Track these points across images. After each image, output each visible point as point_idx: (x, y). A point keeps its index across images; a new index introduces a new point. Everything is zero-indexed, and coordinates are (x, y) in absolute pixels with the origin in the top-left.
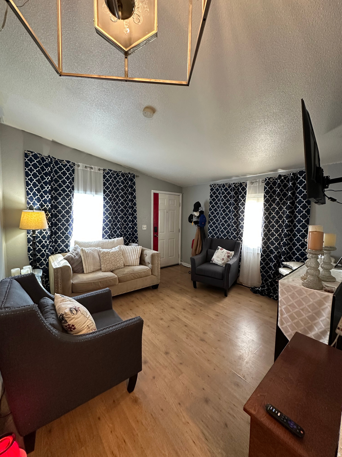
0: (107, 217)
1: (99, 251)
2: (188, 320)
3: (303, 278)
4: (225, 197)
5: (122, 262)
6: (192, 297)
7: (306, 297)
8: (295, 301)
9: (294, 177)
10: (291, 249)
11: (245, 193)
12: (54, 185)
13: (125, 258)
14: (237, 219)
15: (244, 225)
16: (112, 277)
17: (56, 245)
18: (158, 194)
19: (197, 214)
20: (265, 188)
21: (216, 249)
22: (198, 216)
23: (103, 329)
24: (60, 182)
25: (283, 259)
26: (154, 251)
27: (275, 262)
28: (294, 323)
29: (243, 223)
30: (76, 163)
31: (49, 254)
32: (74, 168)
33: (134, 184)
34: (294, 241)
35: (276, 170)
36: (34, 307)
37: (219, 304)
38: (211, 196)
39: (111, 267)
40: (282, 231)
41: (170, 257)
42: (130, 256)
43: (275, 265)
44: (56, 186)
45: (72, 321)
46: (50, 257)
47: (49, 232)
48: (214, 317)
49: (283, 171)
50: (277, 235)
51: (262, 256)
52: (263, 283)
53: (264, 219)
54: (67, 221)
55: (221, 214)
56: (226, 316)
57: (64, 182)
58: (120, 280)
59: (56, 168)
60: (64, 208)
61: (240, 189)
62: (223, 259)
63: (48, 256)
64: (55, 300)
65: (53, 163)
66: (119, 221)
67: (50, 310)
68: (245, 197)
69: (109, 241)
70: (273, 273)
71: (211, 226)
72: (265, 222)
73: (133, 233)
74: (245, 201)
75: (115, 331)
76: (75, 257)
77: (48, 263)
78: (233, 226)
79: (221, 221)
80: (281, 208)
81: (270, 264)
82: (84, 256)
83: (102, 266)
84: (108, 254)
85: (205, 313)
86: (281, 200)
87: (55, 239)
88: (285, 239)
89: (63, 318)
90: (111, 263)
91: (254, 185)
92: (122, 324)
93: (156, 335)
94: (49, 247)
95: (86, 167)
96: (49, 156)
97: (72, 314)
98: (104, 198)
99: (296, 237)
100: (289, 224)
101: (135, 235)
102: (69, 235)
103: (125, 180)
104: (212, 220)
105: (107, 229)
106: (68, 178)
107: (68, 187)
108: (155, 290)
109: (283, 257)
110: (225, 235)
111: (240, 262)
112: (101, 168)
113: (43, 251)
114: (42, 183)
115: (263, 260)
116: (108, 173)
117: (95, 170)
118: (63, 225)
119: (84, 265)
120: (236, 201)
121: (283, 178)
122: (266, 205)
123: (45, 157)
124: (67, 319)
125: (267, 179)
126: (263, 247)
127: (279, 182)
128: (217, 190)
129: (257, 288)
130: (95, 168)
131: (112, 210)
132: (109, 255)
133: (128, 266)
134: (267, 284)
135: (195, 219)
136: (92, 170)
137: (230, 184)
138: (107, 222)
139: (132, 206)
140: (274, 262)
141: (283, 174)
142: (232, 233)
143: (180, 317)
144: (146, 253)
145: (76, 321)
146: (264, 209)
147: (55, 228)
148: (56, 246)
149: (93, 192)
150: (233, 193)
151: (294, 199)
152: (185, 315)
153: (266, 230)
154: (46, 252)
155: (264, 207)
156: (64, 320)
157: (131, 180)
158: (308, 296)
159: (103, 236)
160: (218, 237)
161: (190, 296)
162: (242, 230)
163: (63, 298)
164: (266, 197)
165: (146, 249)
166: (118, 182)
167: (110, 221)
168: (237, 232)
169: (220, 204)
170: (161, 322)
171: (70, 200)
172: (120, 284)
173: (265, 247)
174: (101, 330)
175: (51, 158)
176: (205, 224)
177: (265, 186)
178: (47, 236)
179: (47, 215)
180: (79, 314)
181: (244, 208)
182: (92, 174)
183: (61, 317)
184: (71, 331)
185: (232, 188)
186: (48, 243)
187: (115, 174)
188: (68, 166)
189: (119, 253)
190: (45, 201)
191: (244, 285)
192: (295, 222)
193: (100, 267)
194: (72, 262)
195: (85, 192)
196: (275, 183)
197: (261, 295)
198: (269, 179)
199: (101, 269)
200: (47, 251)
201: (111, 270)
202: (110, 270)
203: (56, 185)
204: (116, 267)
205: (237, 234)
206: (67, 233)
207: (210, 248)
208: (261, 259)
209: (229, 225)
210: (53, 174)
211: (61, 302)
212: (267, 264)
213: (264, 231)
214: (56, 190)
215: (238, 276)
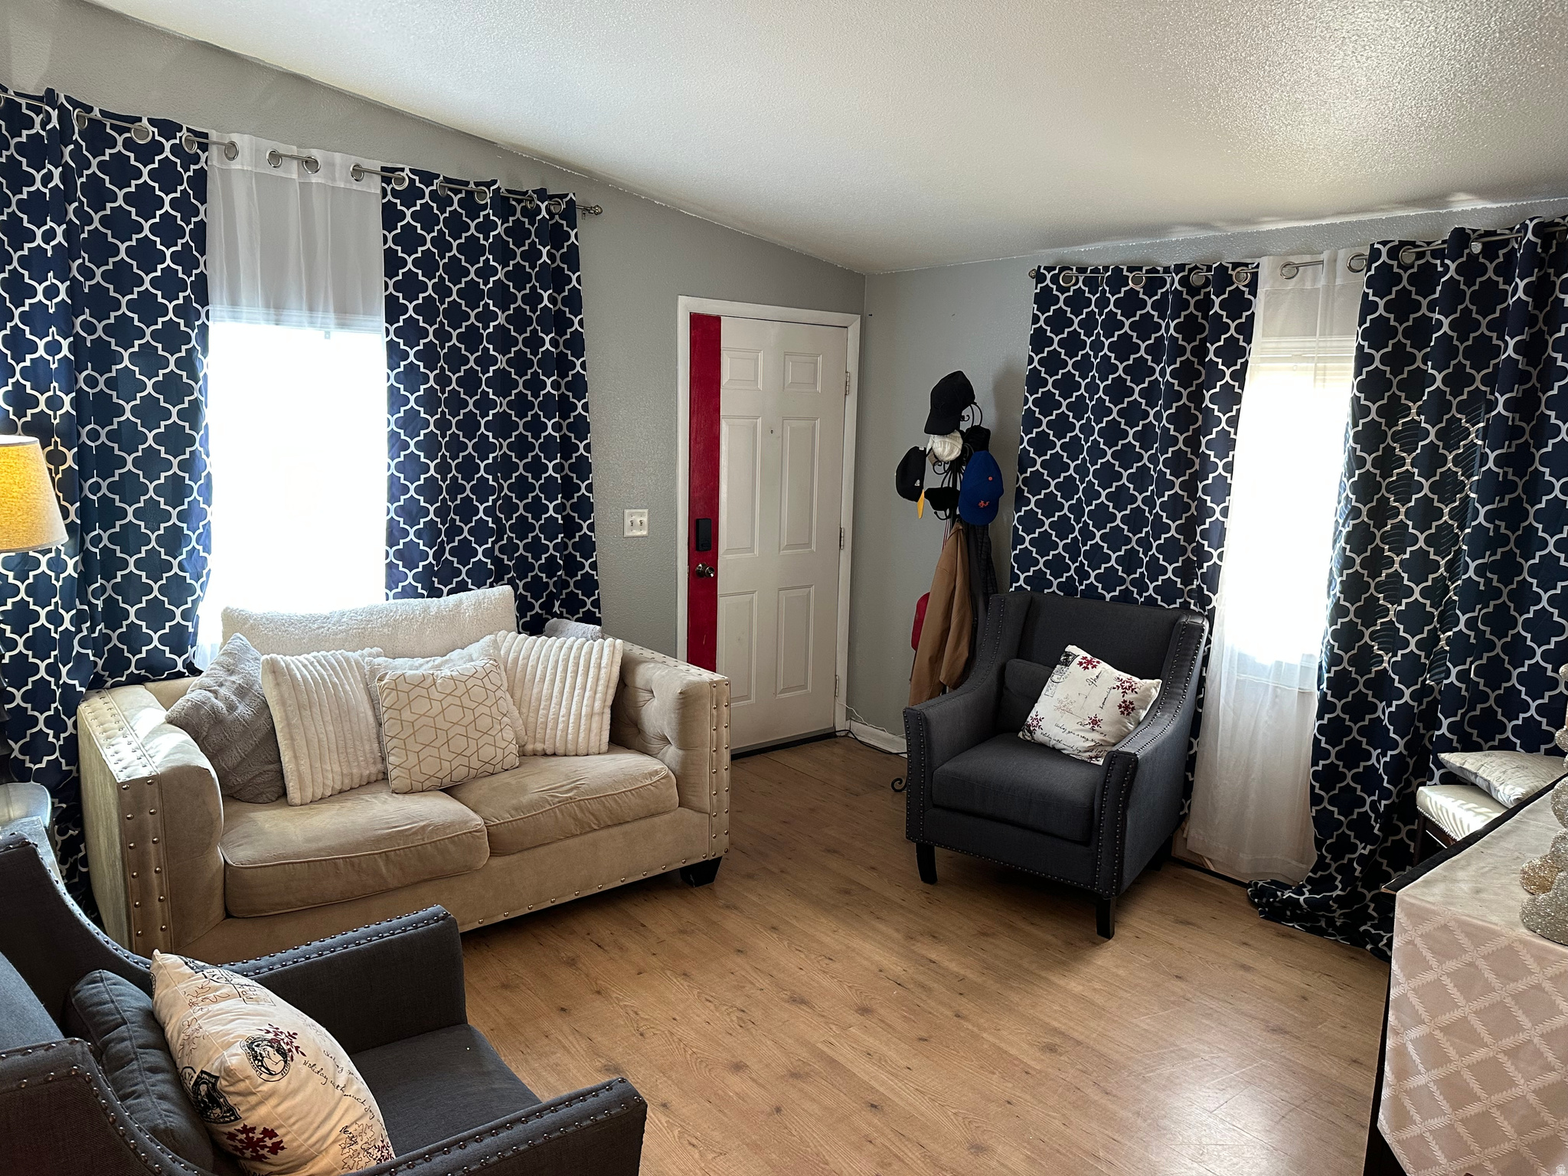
0: (410, 467)
1: (373, 672)
2: (884, 1076)
3: (1535, 882)
4: (1124, 348)
5: (509, 735)
6: (910, 937)
7: (1538, 987)
8: (1476, 1005)
9: (1546, 247)
10: (1494, 673)
11: (1247, 330)
12: (89, 274)
13: (524, 710)
14: (1190, 487)
15: (1229, 524)
16: (452, 824)
17: (114, 636)
18: (718, 319)
19: (947, 448)
20: (1367, 307)
21: (1056, 658)
22: (953, 456)
23: (431, 1153)
24: (123, 254)
25: (1444, 730)
26: (695, 670)
27: (1401, 748)
28: (1464, 1121)
29: (1225, 512)
30: (214, 136)
31: (79, 689)
32: (202, 163)
33: (572, 258)
34: (1520, 628)
35: (1437, 198)
36: (74, 1055)
37: (1062, 982)
38: (1039, 341)
39: (446, 765)
40: (1450, 566)
41: (787, 695)
42: (554, 700)
43: (1396, 768)
44: (98, 278)
45: (263, 1111)
46: (83, 708)
47: (71, 563)
48: (1033, 1058)
49: (1480, 205)
50: (1417, 590)
51: (1325, 707)
52: (1320, 865)
53: (1348, 491)
54: (177, 491)
55: (1096, 452)
56: (1101, 1055)
57: (147, 255)
58: (499, 843)
59: (94, 168)
60: (150, 412)
61: (1217, 301)
62: (1095, 722)
63: (71, 702)
64: (160, 991)
65: (76, 136)
66: (482, 490)
67: (140, 1047)
68: (1243, 352)
69: (426, 610)
70: (1382, 809)
71: (1030, 522)
72: (1355, 513)
73: (569, 560)
74: (1240, 376)
75: (495, 1164)
76: (232, 708)
77: (73, 740)
78: (1160, 528)
79: (1091, 494)
80: (1451, 435)
81: (1369, 757)
82: (283, 702)
83: (392, 759)
84: (424, 692)
85: (985, 1035)
86: (1454, 382)
87: (110, 602)
88: (1463, 619)
89: (215, 1097)
90: (442, 739)
91: (1302, 280)
92: (534, 1123)
93: (710, 1156)
94: (77, 648)
95: (275, 157)
96: (50, 92)
97: (264, 1076)
98: (391, 346)
99: (1533, 609)
100: (1497, 528)
101: (583, 567)
102: (187, 575)
103: (518, 233)
104: (1036, 483)
105: (412, 536)
106: (168, 230)
107: (170, 284)
108: (700, 892)
109: (1445, 723)
110: (1109, 579)
111: (1196, 736)
112: (367, 164)
113: (42, 673)
114: (15, 263)
115: (1332, 730)
116: (410, 195)
117: (334, 179)
118: (153, 515)
119: (286, 757)
120: (1186, 374)
121: (1476, 247)
122: (1366, 411)
123: (23, 102)
124: (239, 1099)
125: (1384, 250)
126: (1334, 660)
127: (1452, 272)
128: (1078, 302)
129: (1288, 887)
130: (331, 165)
131: (443, 425)
132: (435, 695)
133: (545, 755)
134: (1346, 870)
135: (934, 479)
136: (315, 179)
137: (1154, 270)
138: (412, 492)
139: (562, 396)
140: (1395, 745)
141: (1482, 226)
142: (1156, 570)
143: (844, 1054)
144: (648, 681)
145: (280, 1109)
146: (1351, 433)
147: (105, 536)
148: (115, 641)
149: (326, 311)
150: (1169, 328)
151: (1534, 380)
152: (870, 1042)
153: (1358, 561)
154: (58, 676)
155: (1355, 425)
156: (219, 1106)
157: (556, 236)
158: (1547, 985)
159: (393, 578)
160: (1068, 587)
161: (897, 930)
162: (1215, 554)
163: (199, 980)
164: (1370, 359)
165: (647, 653)
166: (472, 250)
167: (430, 490)
168: (1188, 560)
169: (1092, 388)
170: (736, 1083)
171: (189, 364)
172: (497, 862)
173: (1346, 658)
174: (422, 1156)
175: (62, 109)
176: (993, 510)
177: (1366, 295)
178: (58, 585)
179: (55, 458)
180: (299, 1071)
181: (1234, 422)
182: (317, 202)
183: (203, 1088)
184: (261, 1158)
185: (1165, 295)
186: (67, 624)
187: (456, 200)
188: (167, 153)
189: (489, 686)
190: (38, 374)
191: (1213, 869)
192: (1531, 519)
193: (380, 766)
194: (214, 738)
195: (272, 311)
196: (1426, 278)
197: (1308, 930)
198: (1393, 253)
199: (384, 777)
200: (64, 670)
201: (447, 782)
202: (437, 782)
203: (98, 272)
204: (475, 764)
205: (1187, 573)
206: (175, 563)
207: (1023, 649)
208: (1321, 729)
209: (1136, 521)
210: (76, 204)
211: (192, 1004)
212: (1354, 755)
213: (1347, 563)
214: (101, 304)
215: (1184, 818)
